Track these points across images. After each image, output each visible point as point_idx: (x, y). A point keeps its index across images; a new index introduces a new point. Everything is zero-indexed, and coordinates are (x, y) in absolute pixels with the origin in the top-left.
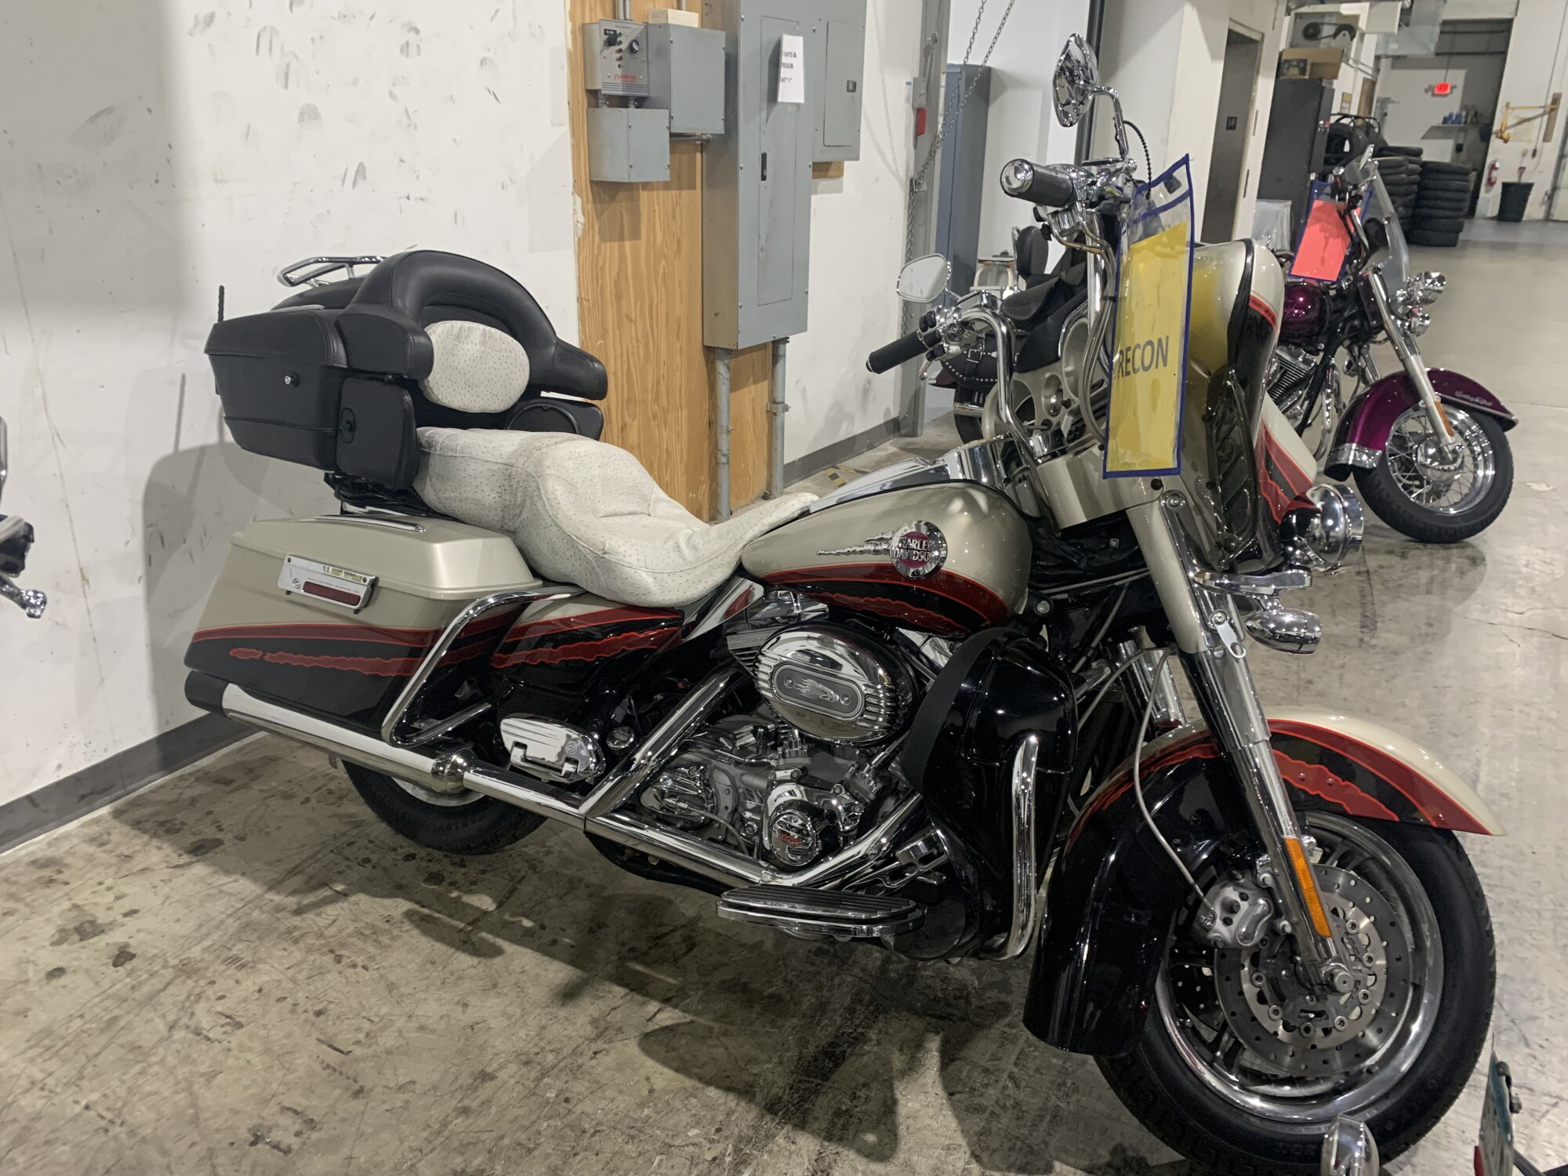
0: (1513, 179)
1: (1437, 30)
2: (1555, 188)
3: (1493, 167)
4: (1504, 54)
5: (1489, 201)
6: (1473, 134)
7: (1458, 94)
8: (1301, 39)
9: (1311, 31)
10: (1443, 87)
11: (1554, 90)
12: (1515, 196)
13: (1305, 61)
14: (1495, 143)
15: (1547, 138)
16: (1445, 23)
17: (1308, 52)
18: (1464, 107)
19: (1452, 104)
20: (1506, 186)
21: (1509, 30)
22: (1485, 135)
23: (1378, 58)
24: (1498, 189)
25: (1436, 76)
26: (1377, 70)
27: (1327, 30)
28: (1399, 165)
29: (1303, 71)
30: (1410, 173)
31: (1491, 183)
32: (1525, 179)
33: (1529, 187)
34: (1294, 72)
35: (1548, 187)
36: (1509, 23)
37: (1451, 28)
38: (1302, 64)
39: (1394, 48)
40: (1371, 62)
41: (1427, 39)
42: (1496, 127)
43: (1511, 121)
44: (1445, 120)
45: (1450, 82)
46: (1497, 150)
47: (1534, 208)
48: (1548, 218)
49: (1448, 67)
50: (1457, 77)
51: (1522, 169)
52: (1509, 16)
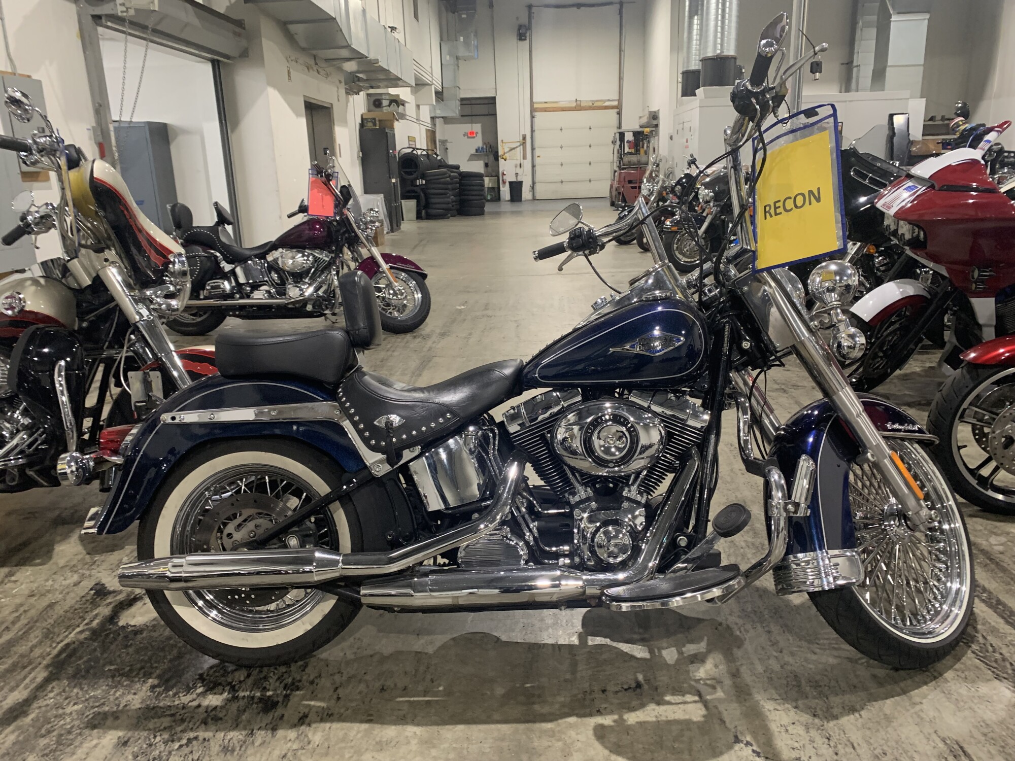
0: (514, 179)
1: (458, 103)
2: (534, 183)
3: (503, 174)
4: (495, 114)
5: (505, 192)
6: (492, 158)
7: (480, 136)
8: (373, 108)
9: (376, 103)
10: (472, 133)
11: (522, 133)
12: (516, 188)
13: (374, 119)
14: (501, 161)
15: (524, 158)
16: (462, 100)
17: (377, 114)
18: (484, 143)
19: (478, 142)
20: (511, 183)
21: (495, 103)
22: (496, 158)
23: (433, 118)
24: (507, 184)
25: (467, 127)
26: (434, 125)
27: (385, 103)
28: (445, 173)
29: (375, 124)
30: (452, 178)
31: (504, 183)
32: (519, 179)
33: (521, 183)
34: (370, 125)
35: (531, 183)
36: (494, 98)
37: (465, 102)
38: (373, 120)
39: (439, 113)
40: (429, 120)
41: (454, 109)
42: (500, 153)
43: (507, 150)
44: (477, 151)
45: (474, 130)
46: (503, 166)
47: (526, 194)
48: (534, 199)
49: (472, 122)
50: (477, 128)
51: (517, 174)
52: (492, 95)
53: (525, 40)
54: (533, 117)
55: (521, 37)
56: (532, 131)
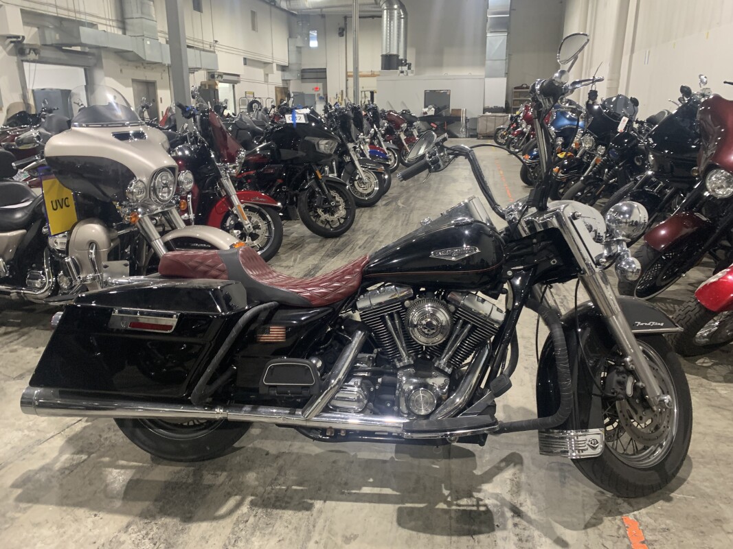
53: (343, 36)
54: (347, 80)
55: (341, 34)
56: (347, 88)
